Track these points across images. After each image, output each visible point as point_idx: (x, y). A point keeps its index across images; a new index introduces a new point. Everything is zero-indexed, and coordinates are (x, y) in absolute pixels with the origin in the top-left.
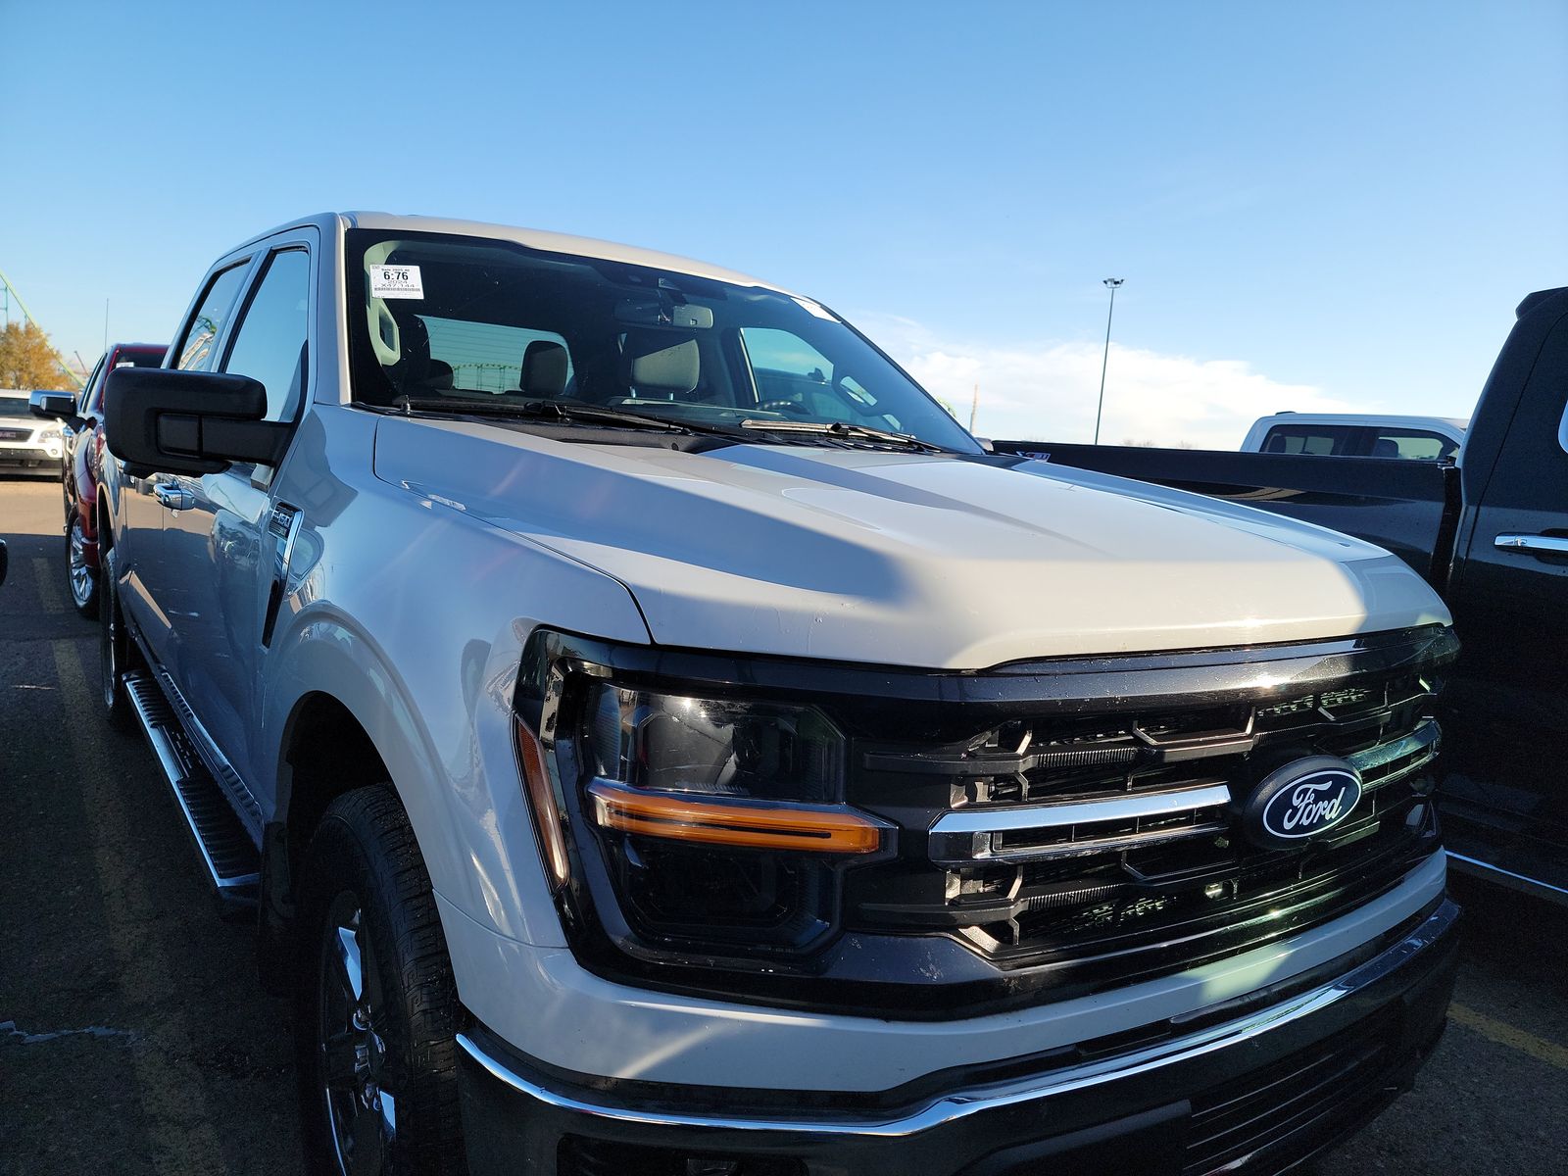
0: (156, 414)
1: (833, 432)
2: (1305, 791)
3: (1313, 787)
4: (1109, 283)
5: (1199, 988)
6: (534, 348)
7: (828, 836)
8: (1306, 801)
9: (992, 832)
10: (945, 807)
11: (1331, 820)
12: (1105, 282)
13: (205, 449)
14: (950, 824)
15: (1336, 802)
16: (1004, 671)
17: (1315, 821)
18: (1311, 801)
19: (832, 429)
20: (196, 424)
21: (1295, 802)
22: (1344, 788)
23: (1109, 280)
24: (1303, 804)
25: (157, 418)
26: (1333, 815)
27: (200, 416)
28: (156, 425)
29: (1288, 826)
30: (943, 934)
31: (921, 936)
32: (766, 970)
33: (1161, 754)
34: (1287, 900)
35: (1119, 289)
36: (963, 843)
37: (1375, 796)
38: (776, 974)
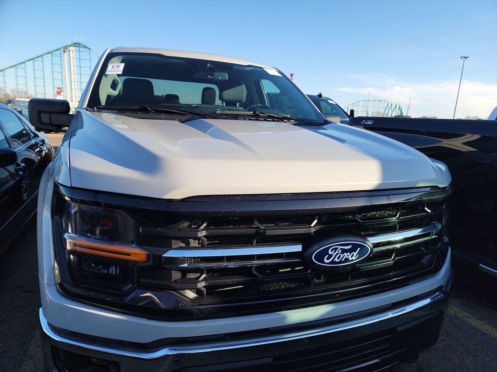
0: (40, 112)
1: (253, 114)
2: (336, 249)
3: (340, 247)
4: (463, 58)
5: (284, 318)
6: (205, 90)
7: (130, 255)
8: (337, 252)
9: (188, 257)
10: (169, 247)
11: (352, 260)
12: (461, 58)
13: (52, 123)
14: (170, 254)
15: (355, 254)
16: (190, 200)
17: (343, 260)
18: (340, 252)
19: (253, 113)
20: (49, 115)
21: (330, 252)
22: (359, 249)
23: (463, 57)
24: (335, 254)
25: (40, 114)
26: (354, 258)
27: (50, 113)
28: (40, 116)
29: (326, 261)
30: (171, 292)
31: (162, 292)
32: (108, 299)
33: (264, 232)
34: (337, 288)
35: (466, 60)
36: (173, 261)
37: (395, 251)
38: (111, 300)
